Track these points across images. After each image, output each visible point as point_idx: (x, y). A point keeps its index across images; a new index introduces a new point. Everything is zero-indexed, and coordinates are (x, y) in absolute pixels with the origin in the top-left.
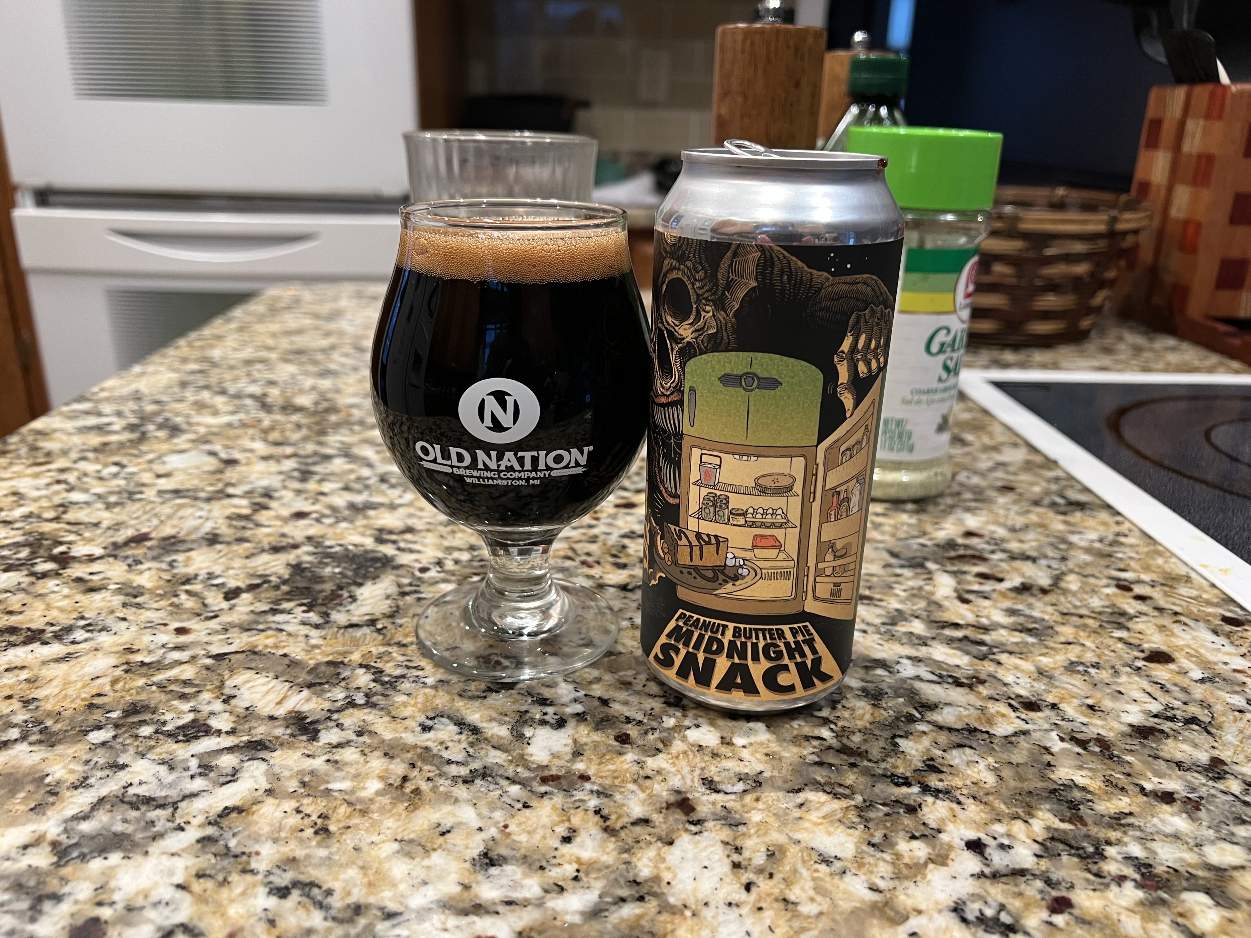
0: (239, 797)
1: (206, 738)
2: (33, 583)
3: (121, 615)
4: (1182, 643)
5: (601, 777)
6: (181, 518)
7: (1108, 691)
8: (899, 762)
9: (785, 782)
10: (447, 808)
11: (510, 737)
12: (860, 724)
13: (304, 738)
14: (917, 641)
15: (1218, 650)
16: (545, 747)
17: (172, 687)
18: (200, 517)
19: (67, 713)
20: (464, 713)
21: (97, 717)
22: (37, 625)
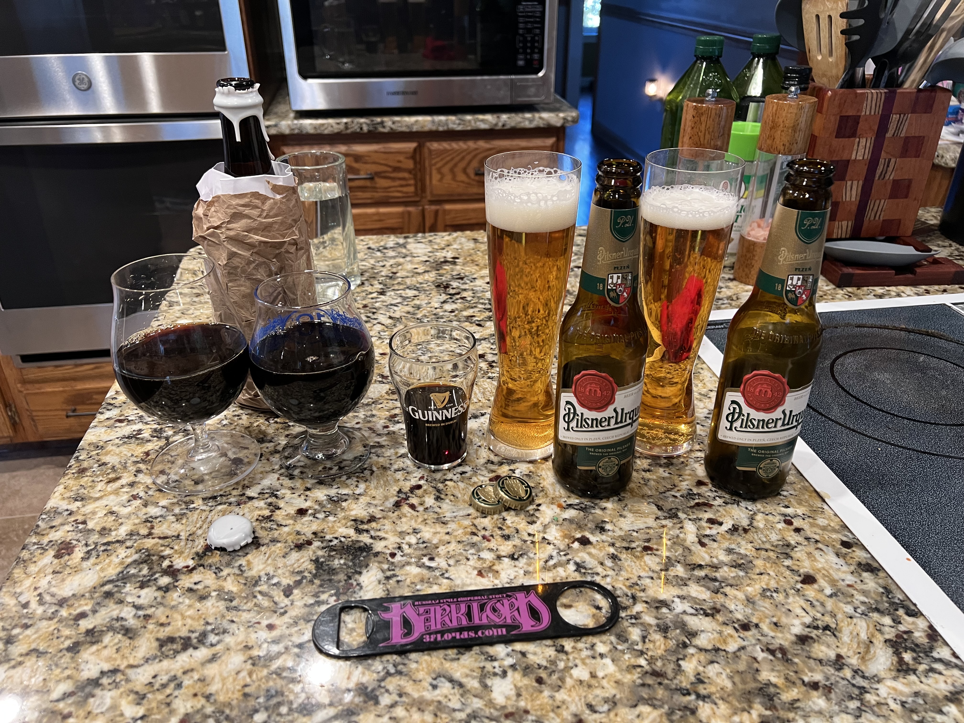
2: (163, 597)
3: (229, 618)
4: (820, 566)
5: (535, 710)
7: (784, 610)
8: (683, 678)
9: (628, 700)
11: (481, 688)
12: (660, 652)
13: (372, 702)
14: (681, 583)
15: (839, 570)
16: (502, 692)
17: (284, 674)
19: (234, 703)
20: (451, 672)
21: (252, 703)
22: (184, 633)
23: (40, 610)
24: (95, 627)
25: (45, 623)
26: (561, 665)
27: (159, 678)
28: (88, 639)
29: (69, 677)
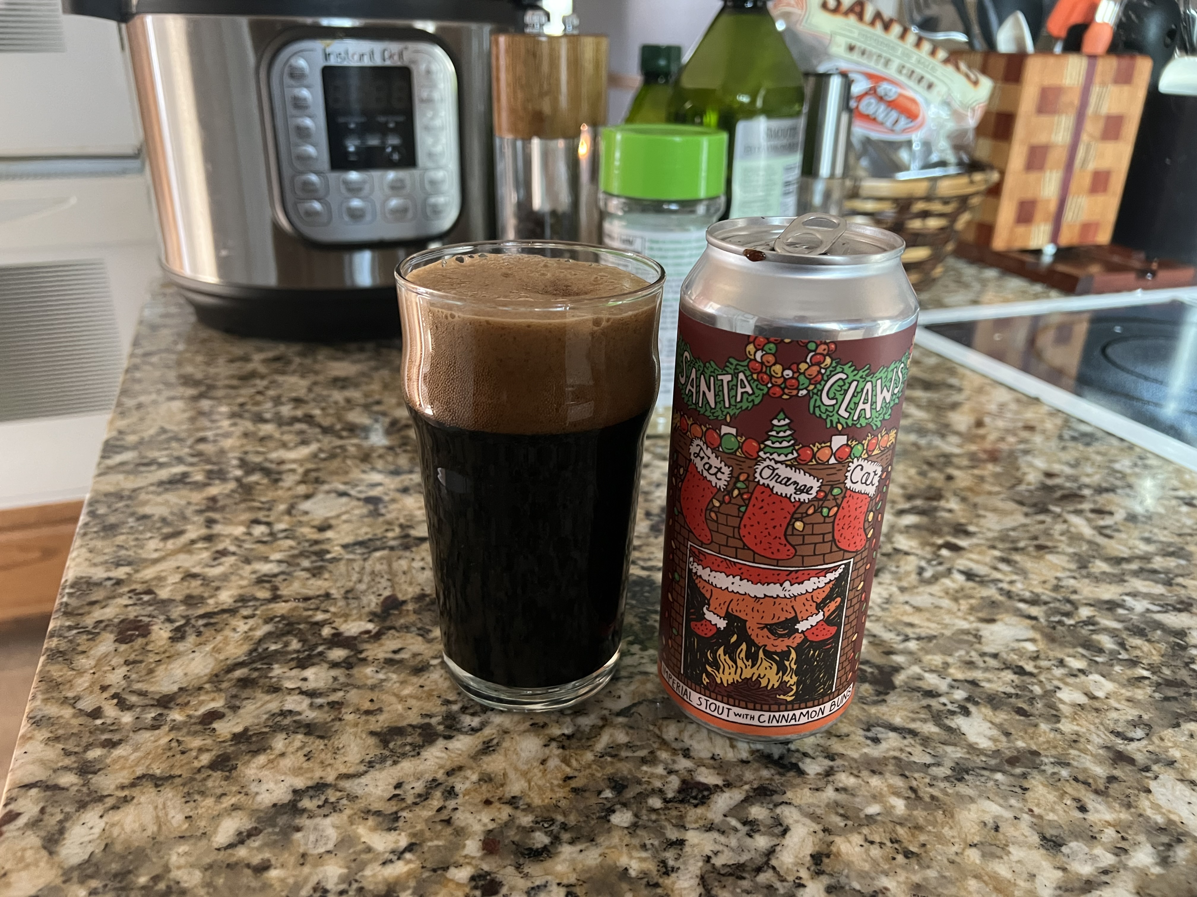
0: (811, 844)
1: (716, 796)
2: (349, 676)
5: (1046, 750)
6: (404, 573)
9: (1162, 720)
10: (973, 807)
11: (943, 732)
12: (1156, 658)
13: (792, 773)
14: (1115, 579)
16: (979, 734)
17: (624, 754)
18: (423, 569)
19: (563, 803)
20: (885, 717)
21: (593, 801)
22: (414, 718)
23: (127, 718)
24: (246, 730)
25: (146, 736)
26: (1037, 690)
27: (407, 787)
28: (243, 747)
29: (235, 808)
